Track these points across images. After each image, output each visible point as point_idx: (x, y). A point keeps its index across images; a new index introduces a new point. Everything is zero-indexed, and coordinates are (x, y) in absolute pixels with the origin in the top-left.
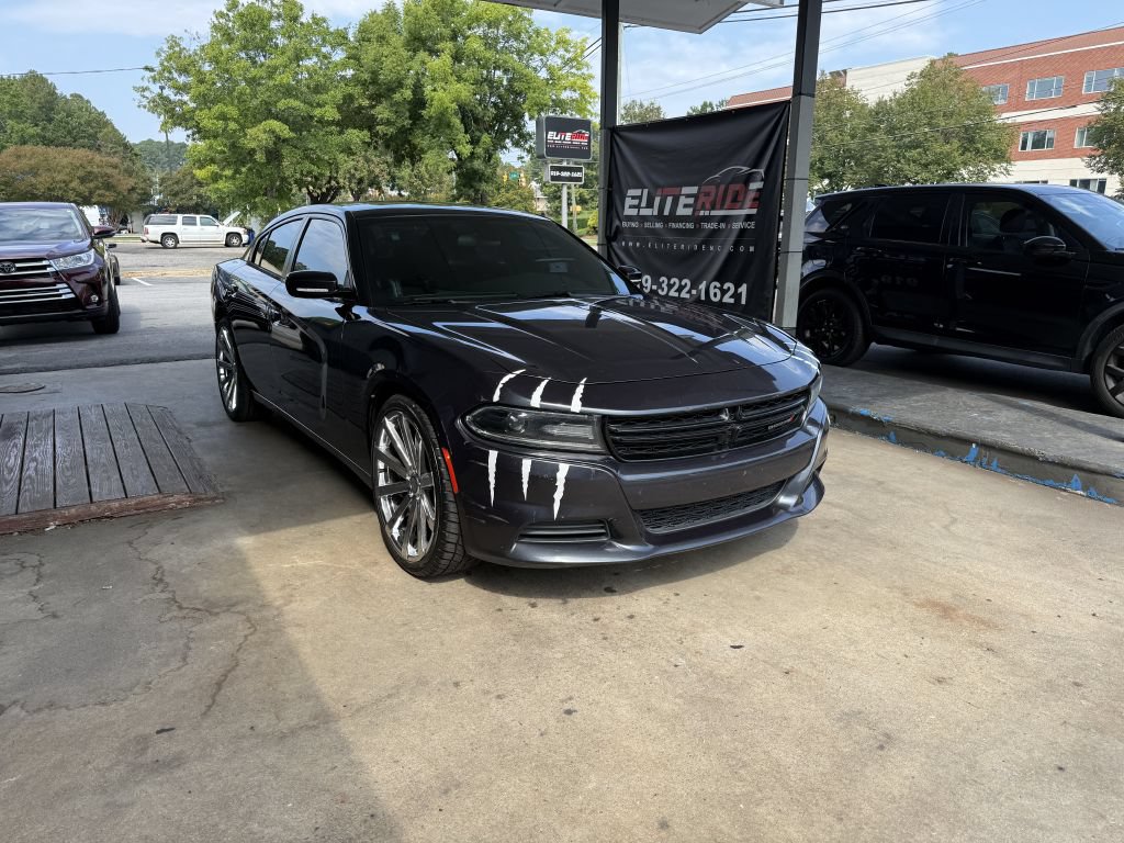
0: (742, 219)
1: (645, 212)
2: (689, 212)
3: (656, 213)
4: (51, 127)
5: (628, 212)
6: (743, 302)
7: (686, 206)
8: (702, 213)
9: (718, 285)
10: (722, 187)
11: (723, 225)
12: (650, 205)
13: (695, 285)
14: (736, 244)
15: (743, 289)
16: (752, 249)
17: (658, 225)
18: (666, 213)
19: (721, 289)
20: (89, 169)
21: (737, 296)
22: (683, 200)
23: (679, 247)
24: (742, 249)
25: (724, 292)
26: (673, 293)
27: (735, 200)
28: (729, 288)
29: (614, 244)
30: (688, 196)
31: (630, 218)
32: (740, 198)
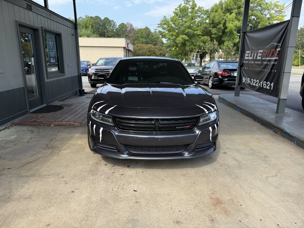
0: (274, 61)
1: (250, 58)
2: (260, 58)
3: (252, 59)
4: (148, 39)
5: (246, 58)
6: (272, 89)
7: (260, 56)
8: (263, 59)
9: (266, 82)
10: (269, 50)
11: (269, 63)
12: (251, 56)
13: (260, 82)
14: (272, 69)
15: (272, 84)
16: (276, 71)
17: (253, 62)
18: (255, 58)
19: (266, 84)
20: (151, 49)
21: (270, 86)
22: (259, 54)
23: (257, 69)
24: (273, 71)
25: (267, 85)
26: (254, 85)
27: (272, 54)
28: (268, 84)
29: (242, 68)
30: (260, 53)
31: (246, 60)
32: (274, 54)
